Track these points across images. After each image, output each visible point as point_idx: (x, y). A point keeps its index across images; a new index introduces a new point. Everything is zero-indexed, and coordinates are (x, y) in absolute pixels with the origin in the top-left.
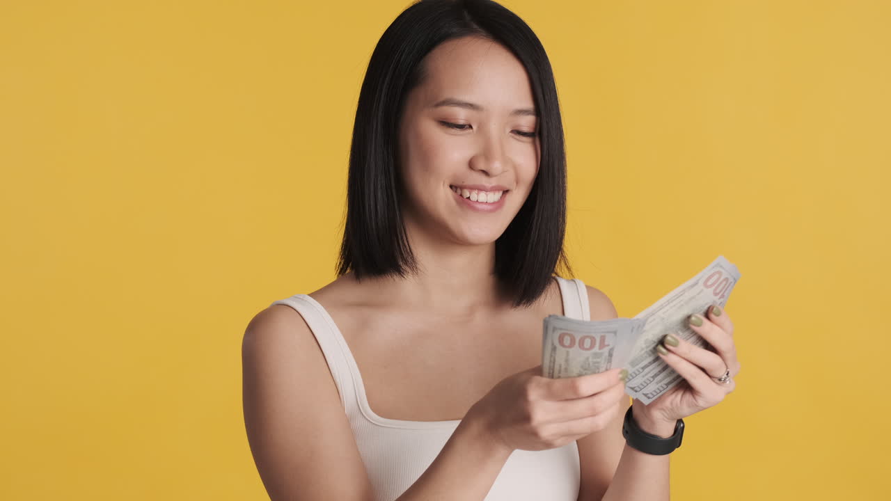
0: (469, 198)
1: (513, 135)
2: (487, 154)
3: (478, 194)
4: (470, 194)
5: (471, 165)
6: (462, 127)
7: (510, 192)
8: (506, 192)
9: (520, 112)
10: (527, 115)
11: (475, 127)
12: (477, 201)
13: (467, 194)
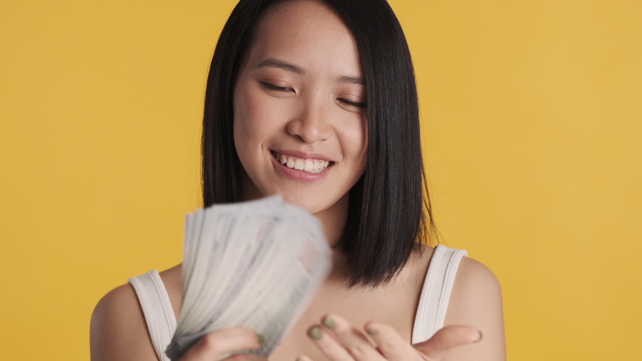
0: (285, 165)
1: (337, 102)
2: (303, 118)
3: (295, 161)
4: (287, 160)
5: (287, 129)
7: (336, 165)
8: (332, 163)
9: (346, 79)
10: (355, 83)
11: (297, 91)
12: (294, 168)
13: (284, 160)
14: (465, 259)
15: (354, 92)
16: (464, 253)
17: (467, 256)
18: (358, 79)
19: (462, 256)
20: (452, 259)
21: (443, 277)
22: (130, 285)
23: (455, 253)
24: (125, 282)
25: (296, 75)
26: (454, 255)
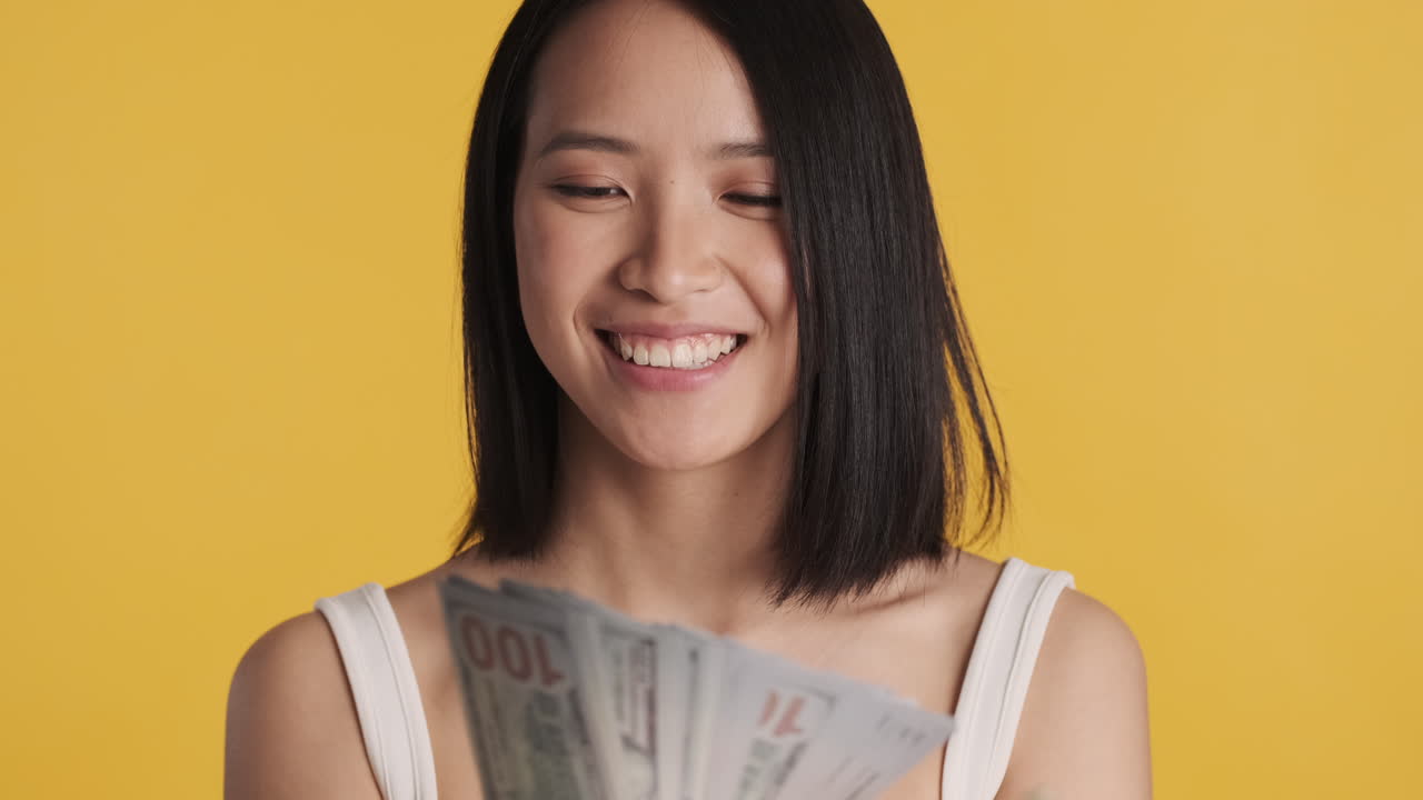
0: (631, 360)
1: (723, 202)
2: (646, 247)
4: (633, 348)
5: (615, 278)
6: (600, 192)
8: (742, 340)
9: (731, 150)
10: (753, 154)
11: (631, 193)
12: (649, 365)
13: (627, 350)
14: (1068, 594)
15: (757, 176)
16: (1065, 580)
17: (1073, 587)
18: (759, 146)
19: (1061, 587)
20: (1040, 592)
21: (1017, 635)
22: (320, 615)
23: (1047, 580)
24: (310, 608)
25: (620, 158)
26: (1044, 583)
